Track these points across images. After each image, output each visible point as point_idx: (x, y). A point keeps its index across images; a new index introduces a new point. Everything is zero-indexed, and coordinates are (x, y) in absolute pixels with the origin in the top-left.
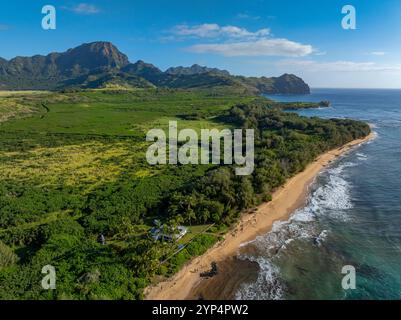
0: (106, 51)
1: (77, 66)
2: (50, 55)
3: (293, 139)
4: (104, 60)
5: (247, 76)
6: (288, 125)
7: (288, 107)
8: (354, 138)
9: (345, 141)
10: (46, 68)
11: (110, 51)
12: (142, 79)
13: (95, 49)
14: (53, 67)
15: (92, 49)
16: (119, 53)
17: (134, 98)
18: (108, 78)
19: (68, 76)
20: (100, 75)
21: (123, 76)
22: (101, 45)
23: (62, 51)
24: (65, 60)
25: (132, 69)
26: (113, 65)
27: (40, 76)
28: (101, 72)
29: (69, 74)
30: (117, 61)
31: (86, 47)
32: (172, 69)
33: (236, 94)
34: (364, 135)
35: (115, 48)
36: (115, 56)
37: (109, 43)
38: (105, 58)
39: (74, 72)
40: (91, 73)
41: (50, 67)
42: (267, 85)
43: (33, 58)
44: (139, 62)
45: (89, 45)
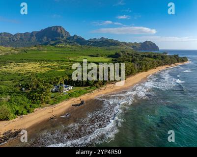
0: (59, 30)
1: (45, 38)
2: (33, 32)
4: (59, 35)
5: (127, 42)
6: (143, 56)
10: (31, 38)
11: (61, 31)
12: (76, 43)
13: (54, 29)
14: (34, 39)
15: (52, 30)
16: (65, 32)
17: (70, 49)
18: (59, 42)
20: (56, 41)
21: (66, 41)
22: (57, 27)
24: (40, 35)
25: (71, 39)
26: (63, 37)
27: (28, 42)
28: (56, 40)
30: (64, 35)
31: (50, 28)
35: (64, 29)
36: (63, 33)
37: (60, 27)
38: (59, 33)
39: (44, 40)
40: (52, 41)
41: (32, 38)
42: (137, 46)
43: (25, 33)
44: (75, 35)
45: (51, 28)
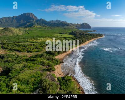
0: (31, 16)
1: (22, 20)
3: (87, 37)
4: (31, 18)
6: (86, 34)
7: (85, 31)
8: (99, 37)
9: (97, 37)
10: (12, 20)
11: (32, 16)
14: (15, 21)
15: (26, 15)
16: (35, 16)
19: (19, 23)
22: (29, 14)
23: (17, 16)
24: (18, 18)
25: (39, 21)
26: (33, 20)
27: (11, 23)
29: (20, 22)
32: (50, 21)
33: (71, 28)
34: (101, 36)
35: (33, 15)
36: (34, 17)
37: (31, 13)
38: (31, 17)
39: (21, 22)
42: (79, 26)
43: (8, 17)
44: (41, 19)
45: (25, 14)
